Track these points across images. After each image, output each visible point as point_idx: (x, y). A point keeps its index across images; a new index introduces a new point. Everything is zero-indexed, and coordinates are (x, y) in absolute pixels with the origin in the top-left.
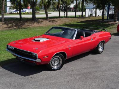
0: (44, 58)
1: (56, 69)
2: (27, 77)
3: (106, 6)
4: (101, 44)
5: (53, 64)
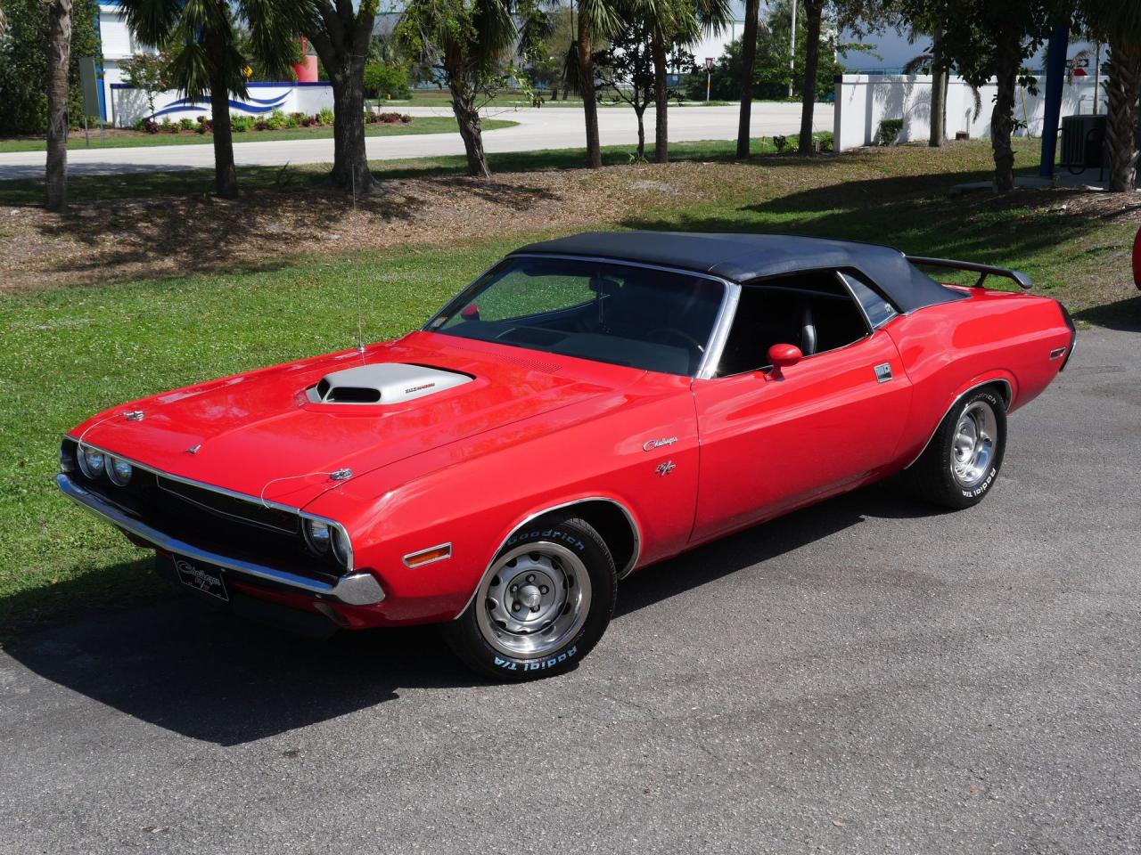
0: (417, 561)
1: (535, 665)
2: (246, 746)
3: (1027, 41)
4: (974, 414)
5: (504, 616)
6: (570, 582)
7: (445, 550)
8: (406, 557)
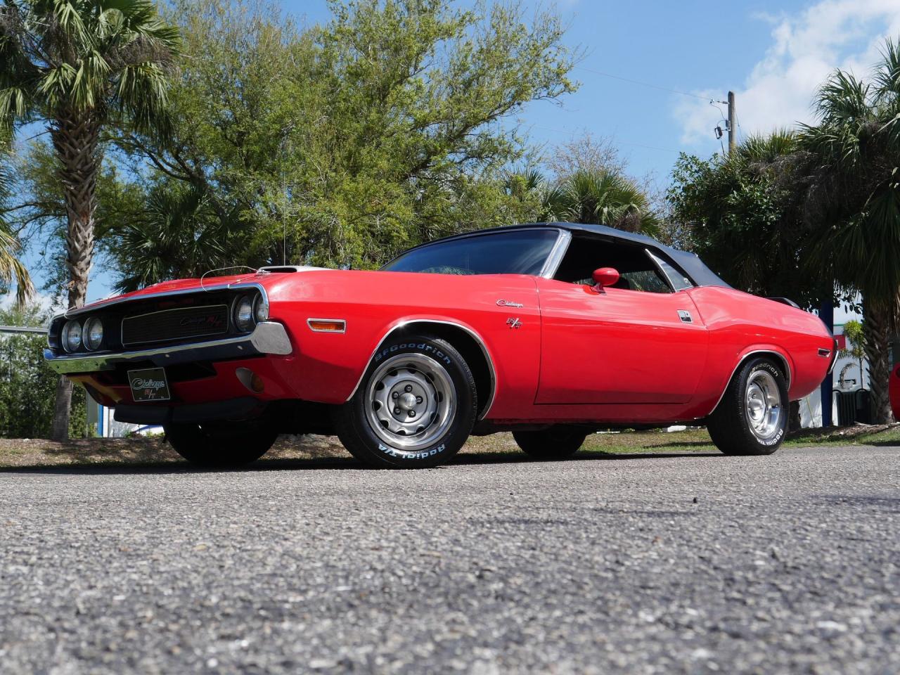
1: (410, 455)
4: (758, 381)
5: (388, 416)
6: (439, 398)
7: (340, 326)
8: (309, 320)
